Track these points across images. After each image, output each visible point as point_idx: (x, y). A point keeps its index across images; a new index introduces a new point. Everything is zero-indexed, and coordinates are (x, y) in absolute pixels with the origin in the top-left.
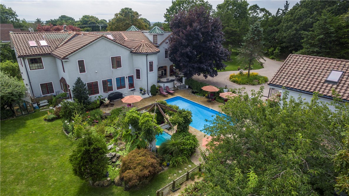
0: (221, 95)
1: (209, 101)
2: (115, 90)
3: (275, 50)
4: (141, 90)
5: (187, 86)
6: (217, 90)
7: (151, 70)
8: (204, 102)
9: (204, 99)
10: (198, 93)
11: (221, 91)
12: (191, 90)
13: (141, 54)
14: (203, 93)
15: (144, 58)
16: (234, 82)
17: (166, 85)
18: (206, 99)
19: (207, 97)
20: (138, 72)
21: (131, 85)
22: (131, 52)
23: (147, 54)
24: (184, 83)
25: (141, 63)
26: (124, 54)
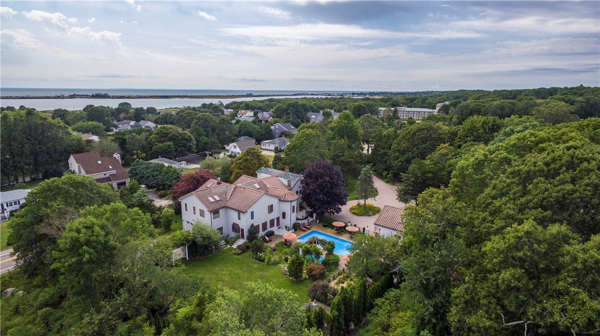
0: (347, 228)
1: (338, 233)
2: (269, 229)
3: (388, 174)
4: (286, 227)
5: (318, 221)
6: (344, 225)
7: (293, 212)
8: (335, 234)
9: (334, 231)
10: (327, 226)
11: (346, 226)
12: (322, 224)
13: (287, 201)
14: (333, 227)
15: (290, 203)
16: (354, 213)
17: (303, 221)
18: (336, 232)
19: (336, 230)
20: (284, 214)
21: (278, 224)
22: (280, 200)
23: (291, 201)
24: (314, 218)
25: (287, 207)
26: (275, 202)
